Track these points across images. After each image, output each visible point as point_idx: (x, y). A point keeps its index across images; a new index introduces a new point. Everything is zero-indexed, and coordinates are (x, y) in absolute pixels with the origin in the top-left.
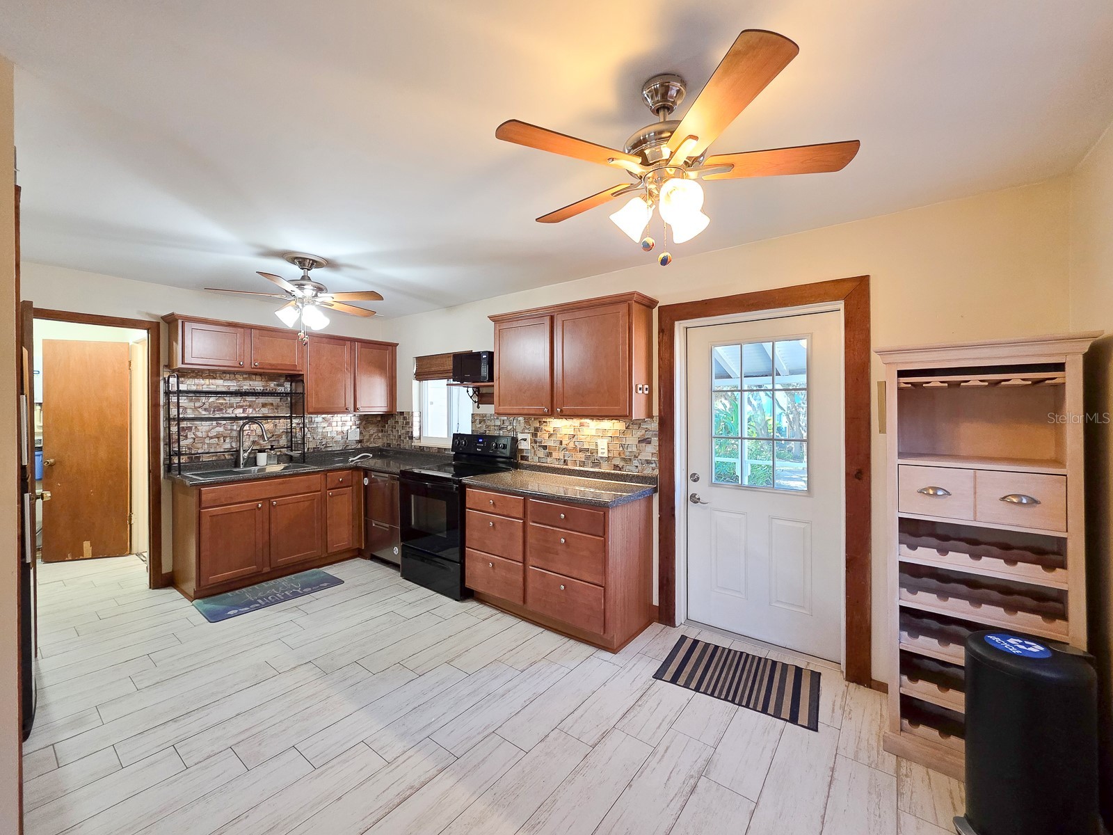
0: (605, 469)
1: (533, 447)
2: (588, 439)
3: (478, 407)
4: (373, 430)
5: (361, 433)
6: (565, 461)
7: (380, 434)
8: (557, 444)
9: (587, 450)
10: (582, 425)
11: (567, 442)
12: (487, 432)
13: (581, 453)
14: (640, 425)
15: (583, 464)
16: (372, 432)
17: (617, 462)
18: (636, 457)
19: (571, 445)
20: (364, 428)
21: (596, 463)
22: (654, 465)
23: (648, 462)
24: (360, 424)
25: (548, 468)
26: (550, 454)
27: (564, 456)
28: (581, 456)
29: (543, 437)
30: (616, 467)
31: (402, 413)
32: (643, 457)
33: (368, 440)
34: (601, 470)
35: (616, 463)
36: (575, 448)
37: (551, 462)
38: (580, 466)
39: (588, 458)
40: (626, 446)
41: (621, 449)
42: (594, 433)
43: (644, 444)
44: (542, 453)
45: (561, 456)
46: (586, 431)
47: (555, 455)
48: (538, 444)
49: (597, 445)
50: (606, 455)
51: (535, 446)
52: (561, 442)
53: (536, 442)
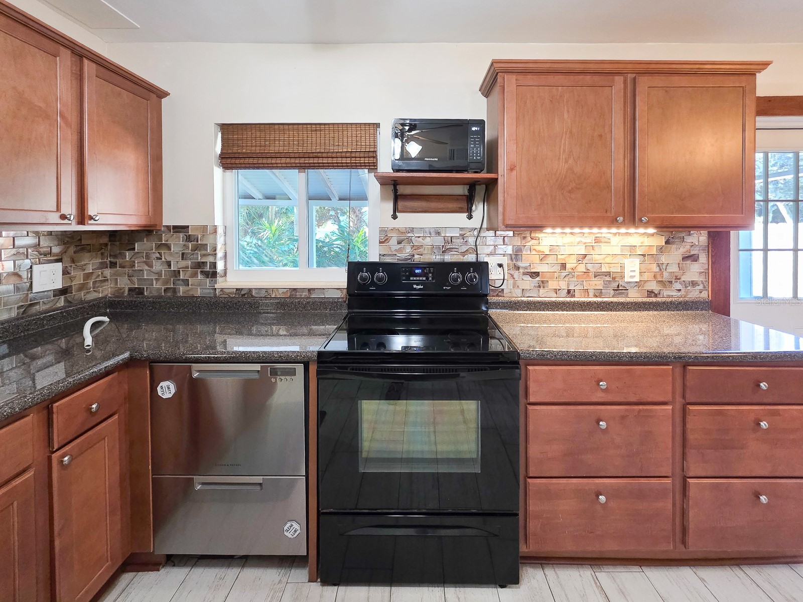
0: (634, 296)
1: (512, 276)
2: (608, 260)
3: (395, 217)
4: (91, 263)
5: (65, 272)
6: (569, 292)
7: (108, 272)
8: (557, 268)
9: (608, 274)
10: (597, 240)
11: (573, 266)
12: (416, 257)
13: (596, 279)
14: (683, 238)
15: (599, 293)
16: (90, 269)
17: (654, 286)
18: (677, 279)
19: (582, 268)
20: (73, 261)
21: (619, 290)
22: (701, 287)
23: (694, 284)
24: (64, 252)
25: (534, 303)
26: (542, 284)
27: (568, 285)
28: (598, 283)
29: (529, 260)
30: (651, 293)
31: (178, 229)
32: (687, 278)
33: (82, 287)
34: (628, 300)
35: (650, 288)
36: (587, 272)
37: (546, 296)
38: (596, 296)
39: (607, 284)
40: (665, 265)
41: (657, 270)
42: (617, 251)
43: (688, 262)
44: (528, 283)
45: (563, 285)
46: (605, 249)
47: (552, 285)
48: (521, 270)
49: (622, 267)
50: (637, 279)
51: (516, 274)
52: (563, 266)
53: (518, 268)
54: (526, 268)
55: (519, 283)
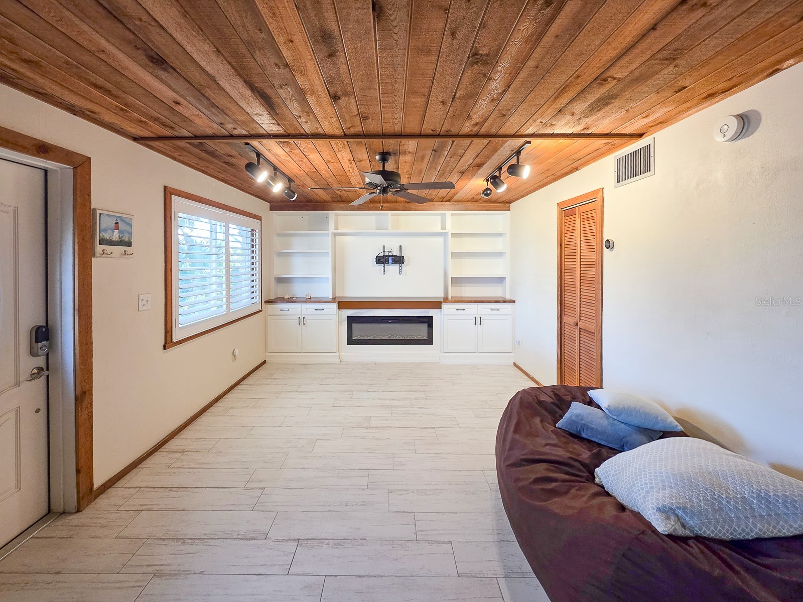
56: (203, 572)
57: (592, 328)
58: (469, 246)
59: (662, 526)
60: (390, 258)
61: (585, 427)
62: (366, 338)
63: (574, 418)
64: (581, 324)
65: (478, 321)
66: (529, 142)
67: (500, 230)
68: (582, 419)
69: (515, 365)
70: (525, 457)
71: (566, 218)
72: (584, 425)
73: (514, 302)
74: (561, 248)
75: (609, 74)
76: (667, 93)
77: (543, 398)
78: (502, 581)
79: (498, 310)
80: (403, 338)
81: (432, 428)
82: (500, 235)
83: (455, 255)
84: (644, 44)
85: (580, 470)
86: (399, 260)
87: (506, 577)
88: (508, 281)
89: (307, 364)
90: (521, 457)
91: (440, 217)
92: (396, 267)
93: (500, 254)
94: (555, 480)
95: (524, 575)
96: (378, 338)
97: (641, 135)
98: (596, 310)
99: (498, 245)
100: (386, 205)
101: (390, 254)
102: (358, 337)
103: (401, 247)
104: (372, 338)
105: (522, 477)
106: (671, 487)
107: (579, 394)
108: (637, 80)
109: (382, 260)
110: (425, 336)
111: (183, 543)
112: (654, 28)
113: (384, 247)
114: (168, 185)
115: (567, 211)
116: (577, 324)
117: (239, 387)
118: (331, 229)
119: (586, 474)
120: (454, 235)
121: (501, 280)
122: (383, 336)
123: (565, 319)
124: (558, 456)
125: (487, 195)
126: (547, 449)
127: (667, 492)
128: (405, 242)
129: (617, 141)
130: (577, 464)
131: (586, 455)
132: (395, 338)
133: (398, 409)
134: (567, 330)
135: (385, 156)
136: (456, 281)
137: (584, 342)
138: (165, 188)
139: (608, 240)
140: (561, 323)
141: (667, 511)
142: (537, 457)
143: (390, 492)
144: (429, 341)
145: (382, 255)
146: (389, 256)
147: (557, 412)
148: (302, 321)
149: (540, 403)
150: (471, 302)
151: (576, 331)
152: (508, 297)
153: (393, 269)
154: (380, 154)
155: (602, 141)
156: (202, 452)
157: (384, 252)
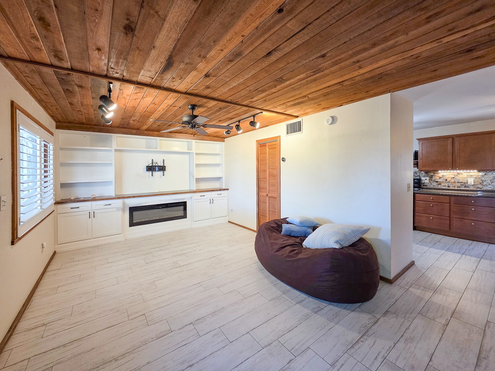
0: (472, 188)
2: (462, 179)
8: (444, 180)
9: (462, 182)
10: (458, 174)
11: (450, 180)
13: (458, 183)
15: (459, 187)
21: (466, 187)
25: (439, 189)
26: (440, 184)
28: (459, 185)
29: (435, 178)
30: (478, 188)
35: (478, 186)
36: (455, 182)
37: (441, 187)
39: (462, 185)
40: (484, 180)
41: (481, 182)
42: (465, 176)
44: (435, 184)
45: (447, 185)
46: (461, 176)
47: (442, 184)
48: (433, 181)
49: (467, 180)
50: (473, 184)
51: (431, 182)
52: (446, 180)
53: (432, 180)
54: (434, 180)
55: (432, 184)
56: (149, 362)
57: (275, 195)
58: (203, 160)
59: (337, 246)
60: (157, 167)
61: (292, 231)
62: (143, 220)
63: (287, 229)
64: (269, 195)
65: (212, 201)
66: (262, 113)
67: (218, 152)
68: (290, 229)
69: (229, 222)
70: (279, 247)
71: (260, 148)
72: (292, 230)
73: (228, 189)
74: (258, 161)
75: (308, 96)
76: (315, 105)
77: (273, 225)
78: (284, 296)
79: (221, 194)
80: (169, 217)
81: (214, 257)
82: (218, 155)
83: (197, 165)
84: (323, 90)
85: (299, 245)
86: (162, 168)
87: (284, 294)
88: (224, 178)
89: (98, 246)
90: (278, 247)
91: (187, 143)
92: (161, 173)
93: (218, 165)
94: (295, 250)
95: (288, 291)
96: (152, 219)
97: (297, 117)
98: (277, 188)
99: (217, 160)
100: (156, 133)
101: (157, 165)
102: (138, 221)
103: (164, 160)
104: (147, 220)
105: (283, 253)
106: (334, 236)
107: (283, 221)
108: (313, 99)
109: (151, 168)
110: (181, 213)
111: (116, 361)
112: (329, 87)
113: (152, 160)
114: (16, 101)
115: (261, 145)
116: (268, 195)
117: (47, 274)
118: (114, 147)
119: (301, 246)
120: (197, 154)
121: (219, 179)
122: (156, 217)
123: (260, 194)
124: (291, 242)
125: (229, 134)
126: (285, 242)
127: (334, 237)
128: (167, 157)
129: (289, 117)
130: (297, 243)
131: (298, 240)
132: (163, 218)
133: (189, 254)
134: (261, 198)
135: (193, 107)
136: (198, 180)
137: (271, 202)
138: (12, 103)
139: (283, 158)
140: (259, 196)
141: (337, 242)
142: (284, 245)
143: (218, 287)
144: (185, 216)
145: (151, 165)
146: (156, 166)
147: (279, 230)
148: (92, 215)
149: (273, 227)
150: (208, 191)
151: (267, 198)
152: (224, 188)
153: (158, 174)
154: (191, 105)
155: (285, 116)
156: (65, 318)
157: (152, 163)
